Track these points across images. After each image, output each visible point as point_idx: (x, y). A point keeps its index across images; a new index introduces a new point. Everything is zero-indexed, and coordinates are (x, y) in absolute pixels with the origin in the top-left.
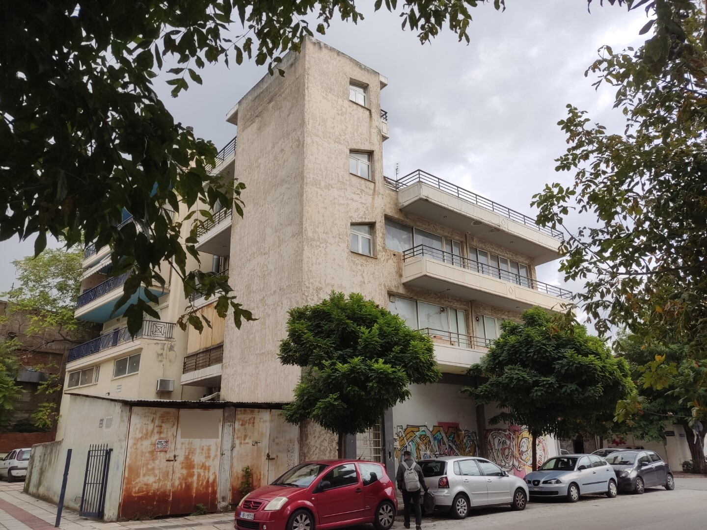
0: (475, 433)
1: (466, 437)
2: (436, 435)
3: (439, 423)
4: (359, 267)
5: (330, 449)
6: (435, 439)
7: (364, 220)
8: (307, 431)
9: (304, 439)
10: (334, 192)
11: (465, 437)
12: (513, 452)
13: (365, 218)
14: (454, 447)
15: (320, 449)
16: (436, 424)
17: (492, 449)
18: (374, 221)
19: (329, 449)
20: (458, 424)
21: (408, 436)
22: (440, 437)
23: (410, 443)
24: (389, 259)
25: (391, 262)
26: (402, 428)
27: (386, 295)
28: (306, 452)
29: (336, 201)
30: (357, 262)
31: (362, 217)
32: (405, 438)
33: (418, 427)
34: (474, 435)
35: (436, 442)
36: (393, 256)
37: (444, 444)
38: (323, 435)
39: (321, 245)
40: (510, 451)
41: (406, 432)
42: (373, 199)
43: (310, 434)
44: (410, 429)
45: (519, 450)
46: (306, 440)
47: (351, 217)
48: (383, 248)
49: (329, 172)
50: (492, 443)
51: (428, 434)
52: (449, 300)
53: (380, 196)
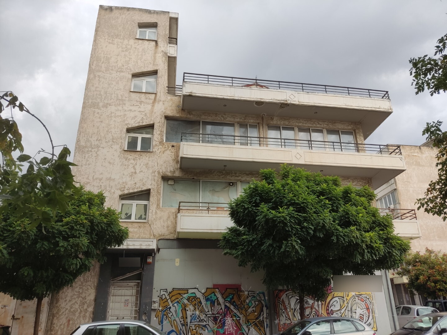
0: (263, 294)
1: (250, 298)
2: (209, 297)
3: (214, 285)
4: (132, 161)
5: (81, 311)
6: (207, 300)
7: (141, 124)
8: (59, 296)
9: (55, 302)
10: (113, 108)
11: (248, 297)
12: (317, 311)
13: (143, 122)
14: (232, 307)
15: (70, 311)
16: (211, 286)
17: (286, 309)
18: (152, 123)
19: (79, 311)
20: (240, 286)
21: (173, 298)
22: (214, 298)
23: (175, 305)
24: (166, 150)
25: (168, 152)
26: (166, 292)
27: (160, 180)
28: (55, 312)
29: (113, 115)
30: (130, 157)
31: (139, 122)
32: (169, 301)
33: (187, 290)
34: (261, 295)
35: (209, 303)
36: (170, 147)
37: (219, 304)
38: (75, 299)
39: (93, 150)
40: (314, 310)
41: (171, 295)
42: (153, 106)
43: (62, 298)
44: (175, 292)
45: (327, 310)
46: (56, 303)
47: (126, 124)
48: (160, 143)
49: (108, 95)
50: (287, 303)
51: (199, 295)
52: (237, 175)
53: (161, 103)
